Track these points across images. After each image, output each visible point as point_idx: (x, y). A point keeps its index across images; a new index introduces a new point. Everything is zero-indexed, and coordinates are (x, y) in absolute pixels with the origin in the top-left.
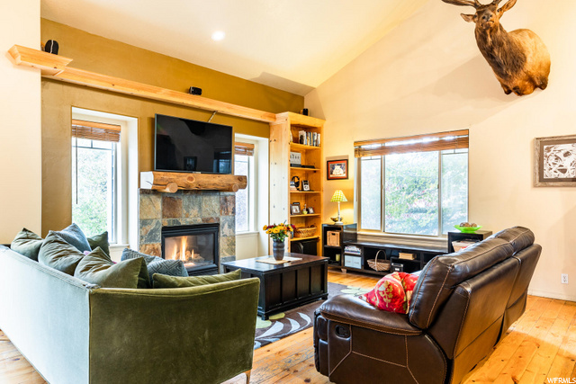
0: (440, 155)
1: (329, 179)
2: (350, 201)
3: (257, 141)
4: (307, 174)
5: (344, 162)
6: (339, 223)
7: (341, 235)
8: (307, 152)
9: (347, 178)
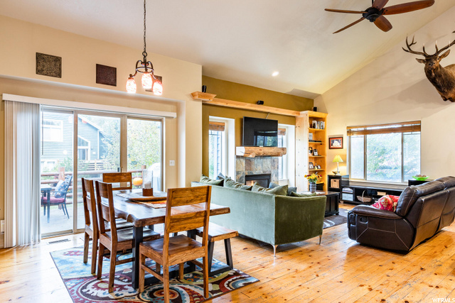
0: (403, 135)
1: (330, 148)
2: (345, 162)
3: (287, 127)
4: (316, 145)
5: (340, 138)
6: (338, 174)
7: (340, 182)
8: (316, 132)
9: (342, 148)
